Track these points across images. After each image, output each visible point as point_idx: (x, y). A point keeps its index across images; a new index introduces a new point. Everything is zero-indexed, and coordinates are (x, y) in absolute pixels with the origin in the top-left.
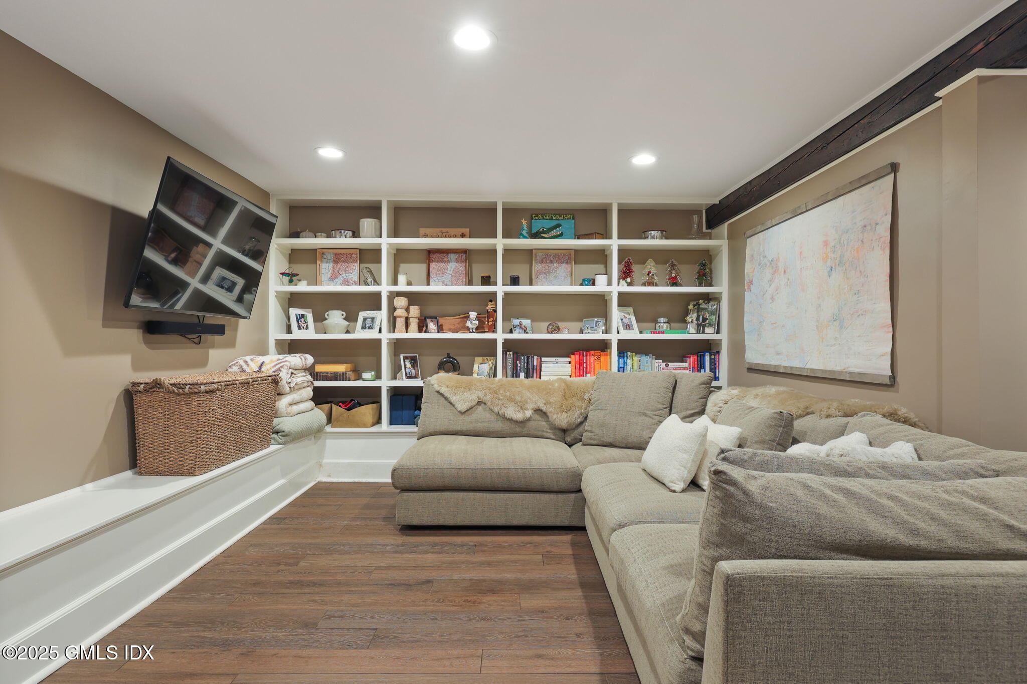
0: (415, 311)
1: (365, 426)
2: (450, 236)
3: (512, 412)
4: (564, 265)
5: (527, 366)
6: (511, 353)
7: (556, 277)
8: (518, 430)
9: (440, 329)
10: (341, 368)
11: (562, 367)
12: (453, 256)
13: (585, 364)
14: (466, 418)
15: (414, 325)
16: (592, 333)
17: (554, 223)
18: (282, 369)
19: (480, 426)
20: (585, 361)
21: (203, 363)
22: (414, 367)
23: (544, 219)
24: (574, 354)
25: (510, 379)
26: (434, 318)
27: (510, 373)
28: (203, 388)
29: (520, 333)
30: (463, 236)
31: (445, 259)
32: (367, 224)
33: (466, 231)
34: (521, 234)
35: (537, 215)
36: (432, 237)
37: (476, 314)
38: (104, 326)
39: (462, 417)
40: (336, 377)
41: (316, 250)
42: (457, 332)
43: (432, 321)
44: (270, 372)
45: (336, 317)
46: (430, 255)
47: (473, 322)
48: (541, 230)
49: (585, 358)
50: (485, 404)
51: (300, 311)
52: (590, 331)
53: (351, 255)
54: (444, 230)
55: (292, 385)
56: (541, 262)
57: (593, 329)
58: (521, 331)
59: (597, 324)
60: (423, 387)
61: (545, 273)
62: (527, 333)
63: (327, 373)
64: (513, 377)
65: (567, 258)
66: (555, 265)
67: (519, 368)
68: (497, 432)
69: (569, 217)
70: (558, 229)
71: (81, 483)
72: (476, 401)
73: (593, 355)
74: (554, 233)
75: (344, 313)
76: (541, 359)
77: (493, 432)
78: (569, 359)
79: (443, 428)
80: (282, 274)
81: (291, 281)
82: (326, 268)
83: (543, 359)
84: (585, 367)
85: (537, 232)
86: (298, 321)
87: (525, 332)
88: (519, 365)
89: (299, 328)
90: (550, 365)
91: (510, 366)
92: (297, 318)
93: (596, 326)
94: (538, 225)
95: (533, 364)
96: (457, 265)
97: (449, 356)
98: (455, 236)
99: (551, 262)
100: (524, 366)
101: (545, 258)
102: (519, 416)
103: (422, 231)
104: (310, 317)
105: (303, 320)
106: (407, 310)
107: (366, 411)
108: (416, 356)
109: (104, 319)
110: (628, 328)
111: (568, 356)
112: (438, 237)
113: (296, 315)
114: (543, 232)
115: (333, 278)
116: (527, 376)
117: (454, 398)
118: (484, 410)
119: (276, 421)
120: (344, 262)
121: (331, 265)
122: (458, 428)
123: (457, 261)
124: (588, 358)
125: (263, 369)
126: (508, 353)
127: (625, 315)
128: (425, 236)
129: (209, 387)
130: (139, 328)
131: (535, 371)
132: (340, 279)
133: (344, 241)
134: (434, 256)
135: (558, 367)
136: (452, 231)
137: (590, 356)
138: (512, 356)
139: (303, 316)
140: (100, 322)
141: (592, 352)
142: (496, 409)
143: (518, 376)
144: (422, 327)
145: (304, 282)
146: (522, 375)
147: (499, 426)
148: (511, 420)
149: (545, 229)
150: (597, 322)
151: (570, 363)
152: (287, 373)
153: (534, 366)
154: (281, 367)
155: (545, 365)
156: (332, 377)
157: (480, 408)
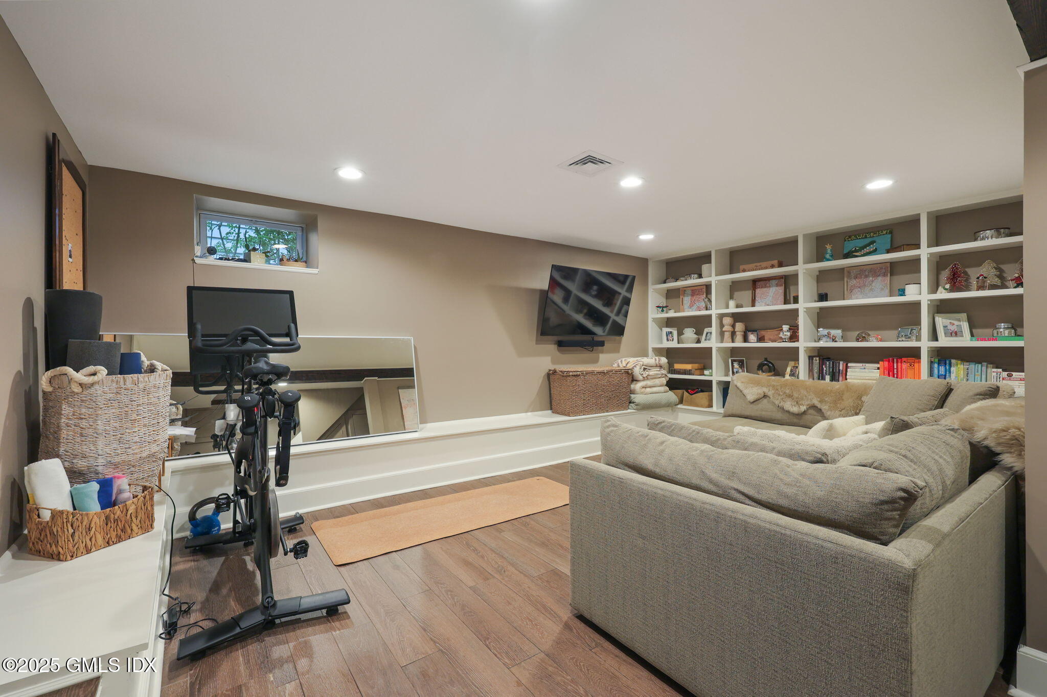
0: (740, 327)
1: (702, 406)
2: (762, 269)
3: (789, 406)
4: (880, 278)
5: (833, 370)
6: (817, 359)
7: (871, 290)
8: (795, 420)
9: (761, 339)
10: (688, 367)
11: (870, 372)
12: (774, 282)
13: (895, 370)
14: (754, 407)
15: (739, 337)
16: (906, 341)
17: (868, 241)
18: (637, 366)
19: (764, 414)
20: (895, 367)
21: (596, 361)
22: (741, 368)
23: (857, 239)
24: (883, 361)
25: (816, 381)
26: (753, 331)
27: (816, 375)
28: (571, 374)
29: (827, 342)
30: (773, 266)
31: (768, 285)
32: (705, 267)
33: (775, 262)
34: (825, 258)
35: (850, 237)
36: (749, 271)
37: (788, 326)
38: (536, 344)
39: (752, 406)
40: (685, 372)
41: (679, 289)
42: (775, 341)
43: (752, 334)
44: (630, 368)
45: (689, 333)
46: (755, 283)
47: (785, 333)
48: (854, 249)
49: (895, 365)
50: (769, 397)
51: (669, 330)
52: (904, 339)
53: (701, 289)
54: (758, 264)
55: (645, 376)
56: (856, 278)
57: (907, 337)
58: (828, 339)
59: (912, 332)
60: (730, 382)
61: (859, 287)
62: (836, 341)
63: (680, 369)
64: (819, 379)
65: (883, 271)
66: (871, 279)
67: (824, 371)
68: (778, 420)
69: (885, 232)
70: (871, 246)
71: (526, 412)
72: (763, 395)
73: (905, 362)
74: (867, 250)
75: (694, 330)
76: (847, 364)
77: (775, 420)
78: (878, 365)
79: (738, 412)
80: (657, 307)
81: (663, 311)
82: (687, 300)
83: (849, 365)
84: (895, 372)
85: (848, 253)
86: (667, 336)
87: (834, 340)
88: (825, 369)
89: (668, 340)
90: (856, 370)
91: (816, 370)
92: (667, 334)
93: (910, 334)
94: (850, 246)
95: (839, 368)
96: (777, 288)
97: (766, 359)
98: (766, 268)
99: (866, 276)
100: (829, 370)
101: (859, 274)
102: (795, 409)
103: (742, 267)
104: (675, 333)
105: (670, 335)
106: (733, 326)
107: (702, 397)
108: (744, 360)
109: (536, 341)
110: (953, 334)
111: (878, 363)
112: (754, 270)
113: (667, 332)
114: (856, 251)
115: (691, 306)
116: (833, 379)
117: (745, 391)
118: (768, 402)
119: (632, 396)
120: (697, 295)
121: (690, 297)
122: (747, 413)
123: (777, 285)
124: (899, 364)
125: (628, 366)
126: (814, 359)
127: (952, 321)
128: (744, 271)
129: (575, 374)
130: (555, 344)
131: (840, 375)
132: (695, 307)
133: (693, 281)
134: (758, 284)
135: (865, 372)
136: (764, 264)
137: (901, 363)
138: (818, 361)
139: (671, 333)
140: (535, 342)
141: (904, 359)
142: (777, 402)
143: (823, 379)
144: (746, 340)
145: (672, 311)
146: (828, 378)
147: (779, 415)
148: (788, 412)
149: (857, 248)
150: (911, 330)
151: (878, 369)
152: (640, 368)
153: (839, 370)
154: (637, 365)
155: (851, 370)
156: (683, 372)
157: (765, 401)
